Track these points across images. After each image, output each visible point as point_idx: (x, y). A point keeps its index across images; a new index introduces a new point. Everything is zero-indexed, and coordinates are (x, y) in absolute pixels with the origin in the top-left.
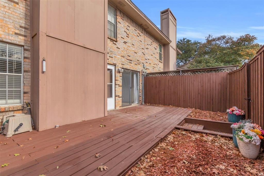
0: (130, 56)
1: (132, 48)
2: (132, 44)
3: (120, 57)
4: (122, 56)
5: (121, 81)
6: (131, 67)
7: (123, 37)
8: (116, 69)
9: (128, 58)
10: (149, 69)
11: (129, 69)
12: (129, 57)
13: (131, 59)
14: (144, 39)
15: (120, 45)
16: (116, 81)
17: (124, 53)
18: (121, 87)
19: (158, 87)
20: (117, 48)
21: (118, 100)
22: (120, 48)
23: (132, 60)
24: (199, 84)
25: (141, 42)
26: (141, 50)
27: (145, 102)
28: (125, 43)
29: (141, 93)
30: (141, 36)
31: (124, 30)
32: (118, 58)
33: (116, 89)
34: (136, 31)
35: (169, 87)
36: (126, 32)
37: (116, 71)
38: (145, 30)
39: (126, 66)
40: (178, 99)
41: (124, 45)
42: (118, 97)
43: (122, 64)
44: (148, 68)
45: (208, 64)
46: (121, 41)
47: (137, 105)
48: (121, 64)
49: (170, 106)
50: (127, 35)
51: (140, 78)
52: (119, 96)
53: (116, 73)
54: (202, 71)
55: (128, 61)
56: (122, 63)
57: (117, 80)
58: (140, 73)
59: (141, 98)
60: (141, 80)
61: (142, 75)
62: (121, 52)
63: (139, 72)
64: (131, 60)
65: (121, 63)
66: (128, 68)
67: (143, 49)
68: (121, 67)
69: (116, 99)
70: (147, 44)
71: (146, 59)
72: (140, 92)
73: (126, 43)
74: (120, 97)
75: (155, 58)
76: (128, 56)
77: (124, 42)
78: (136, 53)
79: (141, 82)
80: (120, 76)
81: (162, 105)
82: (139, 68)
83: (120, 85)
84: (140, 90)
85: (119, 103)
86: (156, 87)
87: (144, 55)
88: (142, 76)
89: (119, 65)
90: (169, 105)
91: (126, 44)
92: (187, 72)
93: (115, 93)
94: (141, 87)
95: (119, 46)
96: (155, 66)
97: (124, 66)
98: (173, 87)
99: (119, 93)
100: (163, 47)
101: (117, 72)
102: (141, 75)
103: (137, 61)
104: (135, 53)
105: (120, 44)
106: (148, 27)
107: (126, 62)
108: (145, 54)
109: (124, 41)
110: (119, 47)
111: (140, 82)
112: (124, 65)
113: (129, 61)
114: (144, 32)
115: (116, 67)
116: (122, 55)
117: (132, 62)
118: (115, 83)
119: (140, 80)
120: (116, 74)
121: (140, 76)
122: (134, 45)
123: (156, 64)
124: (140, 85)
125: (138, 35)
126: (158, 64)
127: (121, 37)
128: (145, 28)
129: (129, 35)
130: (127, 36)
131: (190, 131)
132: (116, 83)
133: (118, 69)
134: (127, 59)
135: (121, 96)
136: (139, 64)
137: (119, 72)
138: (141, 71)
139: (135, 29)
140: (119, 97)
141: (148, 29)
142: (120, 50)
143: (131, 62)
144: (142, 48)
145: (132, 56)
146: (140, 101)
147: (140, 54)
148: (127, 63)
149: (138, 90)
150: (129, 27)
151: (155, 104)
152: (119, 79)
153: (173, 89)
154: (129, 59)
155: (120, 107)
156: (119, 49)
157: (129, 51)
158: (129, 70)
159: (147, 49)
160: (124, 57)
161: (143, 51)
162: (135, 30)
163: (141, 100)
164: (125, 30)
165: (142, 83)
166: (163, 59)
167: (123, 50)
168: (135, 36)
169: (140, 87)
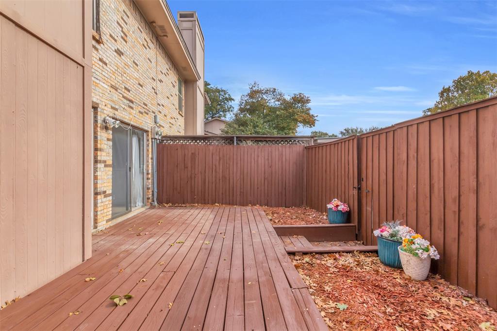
0: (129, 91)
1: (134, 71)
2: (134, 62)
3: (106, 87)
4: (112, 87)
5: (111, 151)
6: (131, 117)
7: (113, 35)
8: (99, 118)
9: (125, 95)
10: (163, 127)
11: (128, 122)
12: (128, 93)
13: (131, 98)
14: (155, 57)
15: (108, 55)
16: (99, 153)
17: (117, 80)
18: (111, 169)
19: (189, 165)
20: (101, 60)
21: (103, 204)
22: (107, 62)
23: (133, 100)
24: (267, 162)
25: (151, 62)
26: (151, 81)
27: (160, 202)
28: (119, 53)
29: (150, 181)
30: (150, 49)
31: (115, 18)
32: (102, 87)
33: (99, 173)
34: (142, 32)
35: (214, 167)
36: (122, 28)
37: (99, 125)
38: (157, 38)
39: (121, 115)
40: (231, 189)
41: (116, 58)
42: (103, 196)
43: (112, 108)
44: (162, 124)
45: (257, 128)
46: (110, 46)
47: (144, 209)
48: (109, 106)
49: (216, 204)
50: (123, 35)
51: (148, 145)
52: (105, 192)
53: (99, 129)
54: (269, 141)
55: (125, 101)
56: (113, 106)
57: (101, 150)
58: (148, 135)
59: (151, 193)
60: (150, 150)
61: (154, 140)
62: (111, 75)
63: (147, 131)
64: (132, 102)
65: (111, 103)
66: (126, 118)
67: (154, 80)
68: (111, 115)
69: (99, 201)
70: (161, 72)
71: (159, 104)
72: (148, 179)
73: (122, 56)
74: (109, 195)
75: (173, 104)
76: (126, 88)
77: (116, 51)
78: (142, 86)
79: (150, 156)
80: (108, 140)
81: (198, 203)
82: (146, 123)
83: (107, 163)
84: (148, 174)
85: (105, 211)
86: (186, 167)
87: (156, 93)
88: (152, 142)
89: (106, 108)
90: (213, 203)
91: (120, 56)
92: (245, 140)
93: (95, 184)
94: (150, 166)
95: (104, 56)
96: (173, 121)
97: (116, 113)
98: (221, 167)
99: (105, 185)
100: (184, 85)
101: (102, 128)
102: (150, 140)
103: (143, 106)
104: (139, 84)
105: (108, 51)
106: (166, 33)
107: (121, 102)
108: (158, 93)
109: (116, 49)
110: (105, 60)
111: (148, 155)
112: (116, 110)
113: (128, 102)
114: (154, 41)
115: (99, 113)
116: (114, 84)
117: (134, 106)
118: (95, 157)
119: (148, 150)
120: (99, 133)
121: (148, 140)
122: (137, 65)
123: (174, 118)
124: (148, 162)
125: (145, 44)
126: (178, 119)
127: (111, 36)
128: (157, 34)
129: (126, 36)
130: (122, 37)
131: (312, 253)
132: (99, 158)
133: (102, 119)
134: (124, 97)
135: (111, 192)
136: (147, 114)
137: (106, 128)
138: (150, 130)
139: (140, 27)
140: (105, 197)
141: (165, 38)
142: (108, 69)
143: (131, 104)
144: (153, 78)
145: (133, 90)
146: (148, 199)
147: (148, 89)
148: (123, 106)
149: (143, 173)
150: (128, 17)
151: (184, 204)
152: (105, 147)
153: (221, 170)
154: (128, 97)
155: (108, 221)
156: (106, 64)
157: (128, 78)
158: (128, 124)
159: (161, 81)
160: (116, 90)
161: (154, 84)
162: (138, 28)
163: (150, 196)
164: (119, 21)
165: (152, 159)
166: (183, 109)
167: (114, 70)
168: (140, 43)
169: (148, 166)
